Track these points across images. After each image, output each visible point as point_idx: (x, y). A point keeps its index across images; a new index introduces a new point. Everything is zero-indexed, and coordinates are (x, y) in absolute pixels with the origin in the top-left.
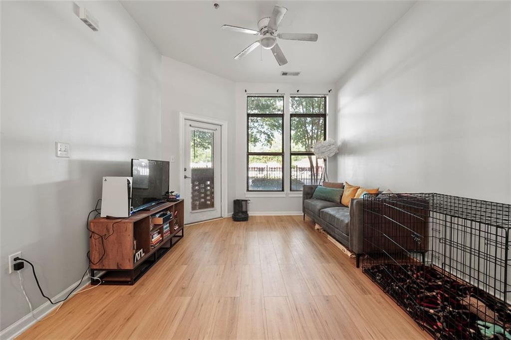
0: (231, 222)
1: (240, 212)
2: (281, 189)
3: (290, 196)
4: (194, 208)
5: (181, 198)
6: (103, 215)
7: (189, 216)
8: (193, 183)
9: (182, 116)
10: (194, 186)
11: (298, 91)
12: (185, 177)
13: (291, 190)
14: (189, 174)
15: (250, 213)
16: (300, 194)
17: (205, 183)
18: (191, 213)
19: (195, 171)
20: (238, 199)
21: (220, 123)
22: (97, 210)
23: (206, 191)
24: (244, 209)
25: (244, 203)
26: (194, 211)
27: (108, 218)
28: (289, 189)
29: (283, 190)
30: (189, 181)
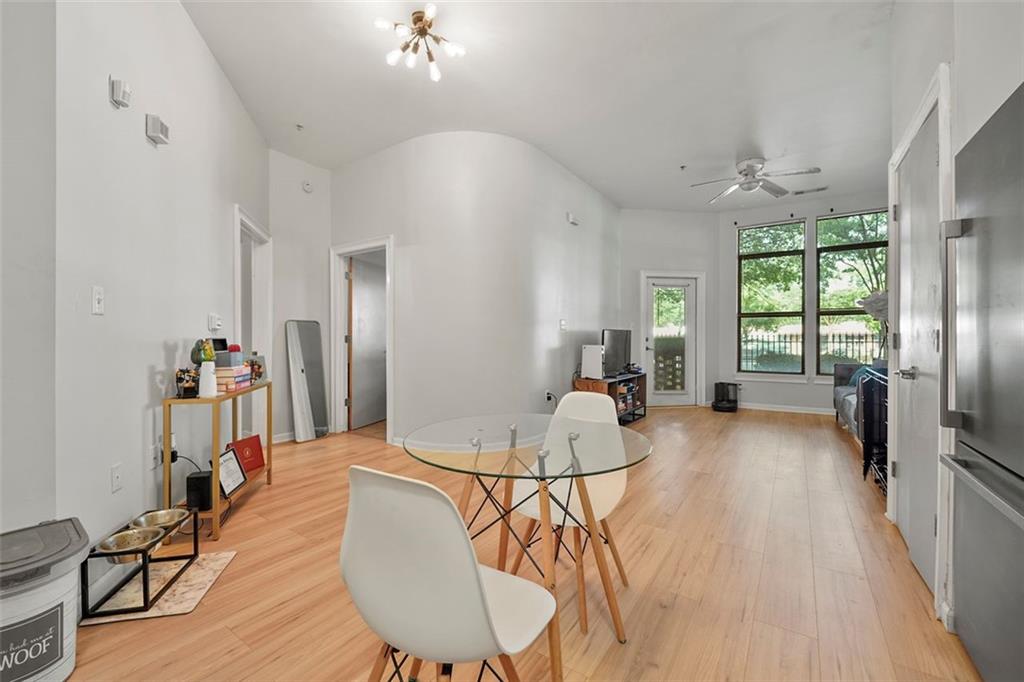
0: (711, 412)
1: (725, 400)
2: (800, 371)
3: (816, 382)
4: (657, 388)
5: (643, 372)
6: (583, 376)
7: (652, 397)
8: (656, 358)
9: (643, 275)
10: (657, 362)
11: (832, 210)
12: (647, 349)
13: (818, 373)
14: (651, 345)
15: (742, 405)
16: (831, 381)
17: (672, 358)
18: (654, 394)
19: (659, 341)
20: (723, 381)
21: (695, 276)
22: (578, 372)
23: (675, 369)
24: (732, 397)
25: (731, 387)
26: (657, 392)
27: (587, 378)
28: (815, 370)
29: (803, 373)
30: (652, 354)
